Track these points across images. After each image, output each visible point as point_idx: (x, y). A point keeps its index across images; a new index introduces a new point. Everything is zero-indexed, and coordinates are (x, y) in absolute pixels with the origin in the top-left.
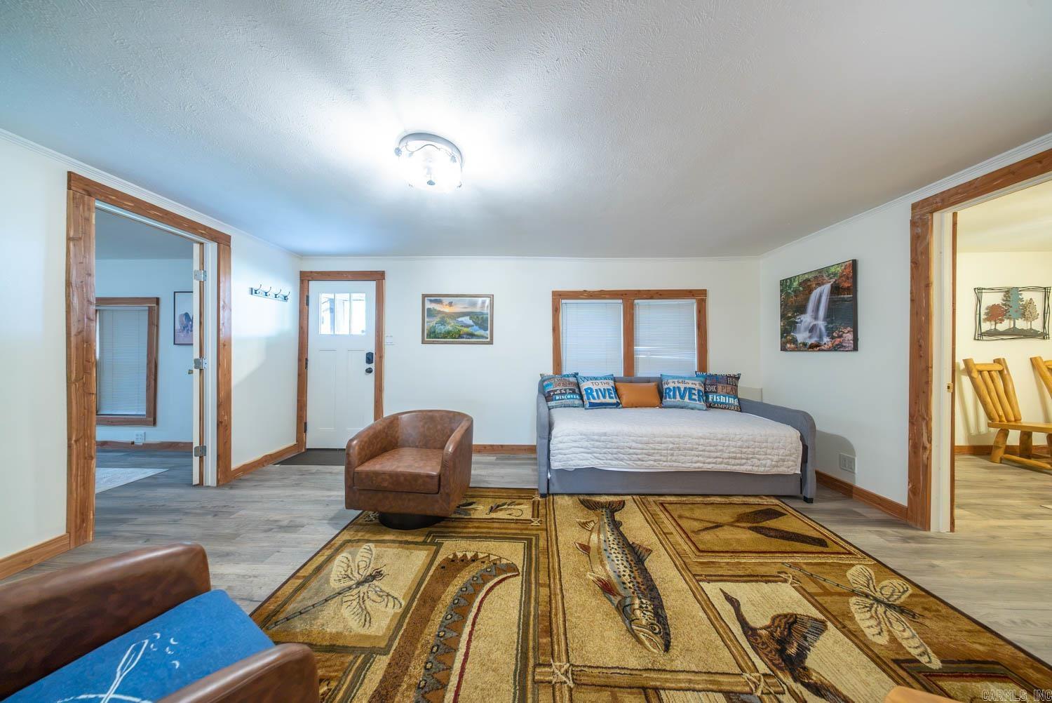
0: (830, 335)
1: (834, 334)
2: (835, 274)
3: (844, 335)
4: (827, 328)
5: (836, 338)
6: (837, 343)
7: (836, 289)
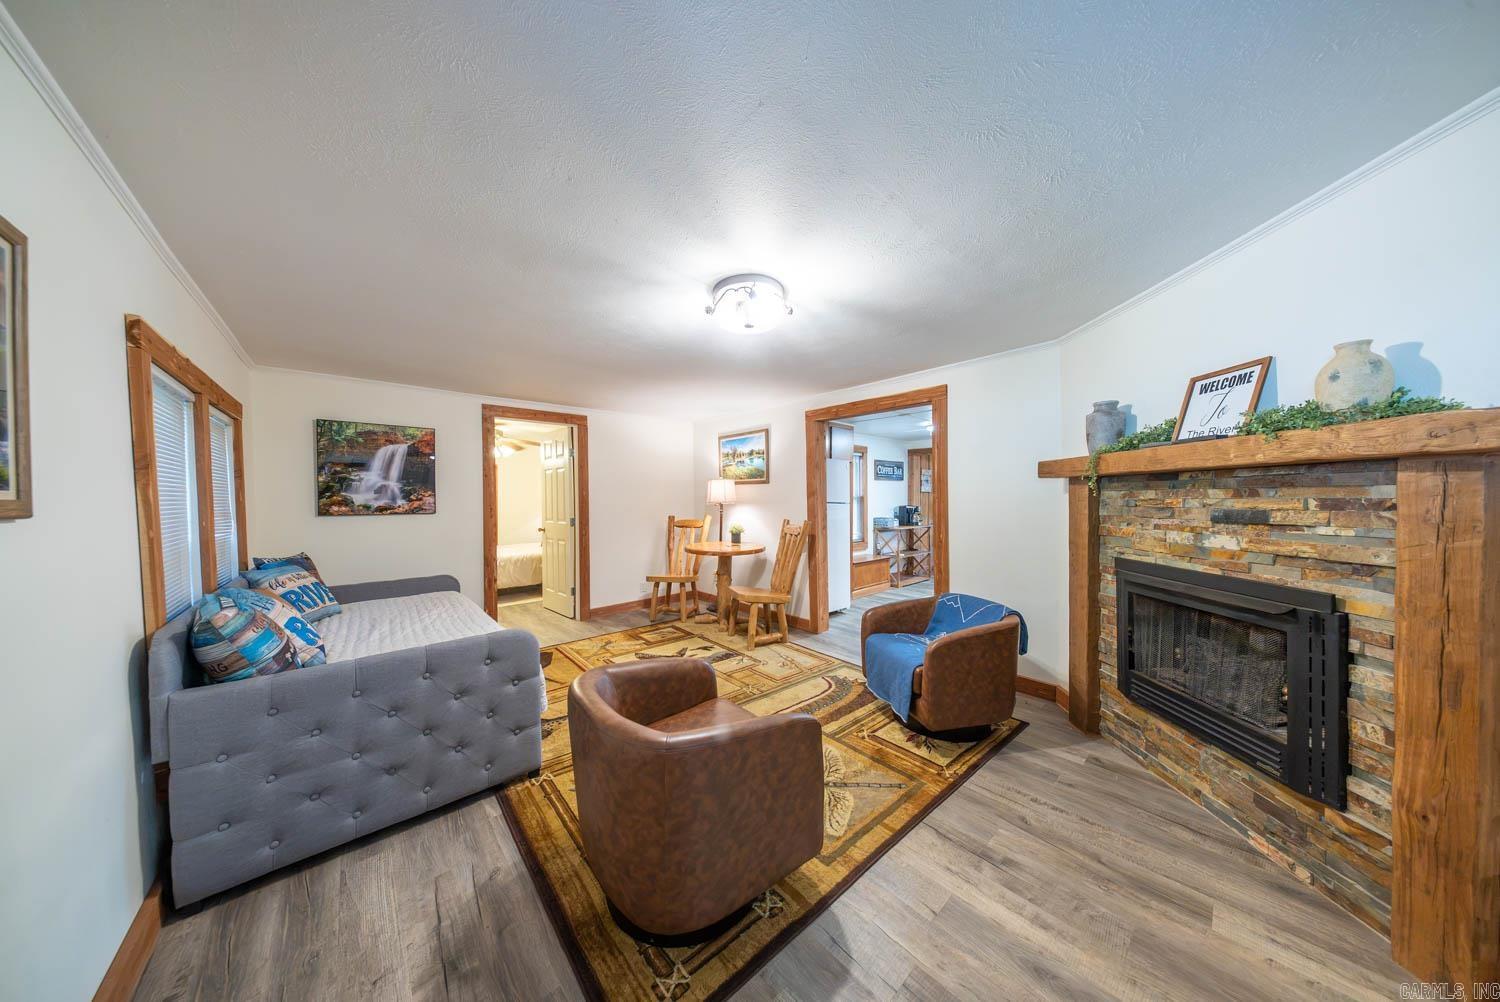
0: (407, 496)
1: (412, 497)
2: (413, 437)
3: (424, 499)
4: (402, 491)
5: (413, 500)
6: (415, 506)
7: (413, 452)
